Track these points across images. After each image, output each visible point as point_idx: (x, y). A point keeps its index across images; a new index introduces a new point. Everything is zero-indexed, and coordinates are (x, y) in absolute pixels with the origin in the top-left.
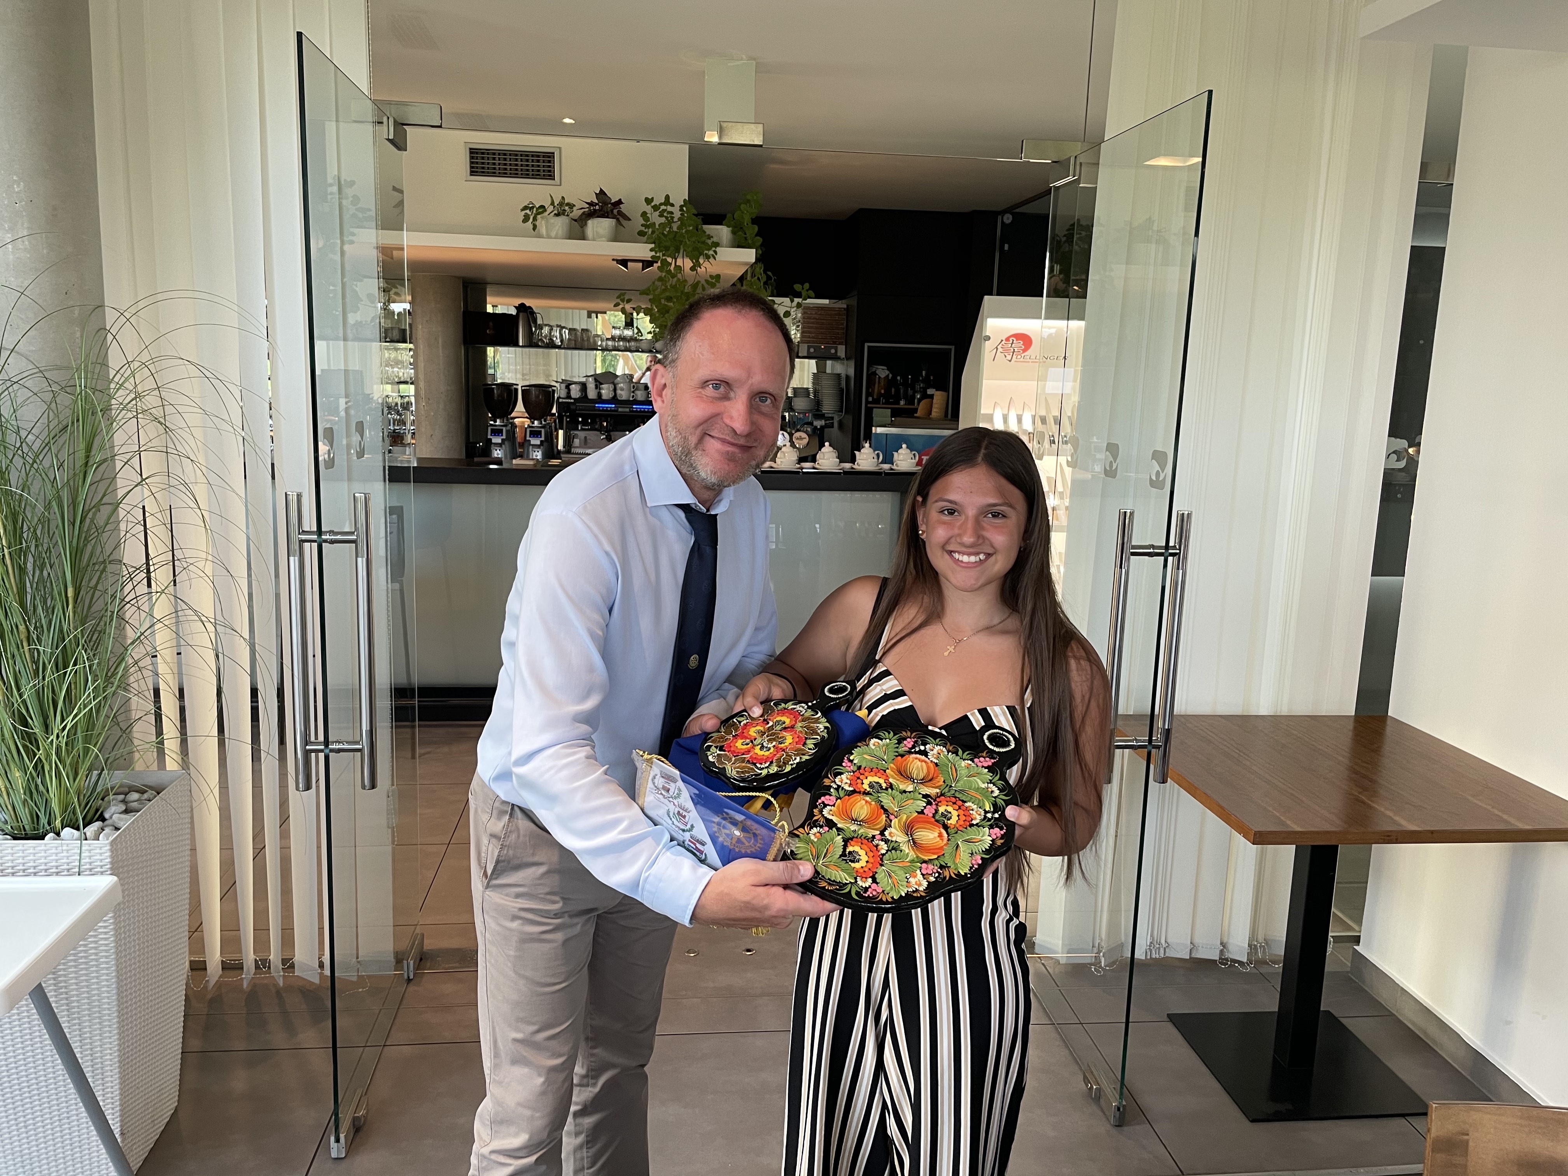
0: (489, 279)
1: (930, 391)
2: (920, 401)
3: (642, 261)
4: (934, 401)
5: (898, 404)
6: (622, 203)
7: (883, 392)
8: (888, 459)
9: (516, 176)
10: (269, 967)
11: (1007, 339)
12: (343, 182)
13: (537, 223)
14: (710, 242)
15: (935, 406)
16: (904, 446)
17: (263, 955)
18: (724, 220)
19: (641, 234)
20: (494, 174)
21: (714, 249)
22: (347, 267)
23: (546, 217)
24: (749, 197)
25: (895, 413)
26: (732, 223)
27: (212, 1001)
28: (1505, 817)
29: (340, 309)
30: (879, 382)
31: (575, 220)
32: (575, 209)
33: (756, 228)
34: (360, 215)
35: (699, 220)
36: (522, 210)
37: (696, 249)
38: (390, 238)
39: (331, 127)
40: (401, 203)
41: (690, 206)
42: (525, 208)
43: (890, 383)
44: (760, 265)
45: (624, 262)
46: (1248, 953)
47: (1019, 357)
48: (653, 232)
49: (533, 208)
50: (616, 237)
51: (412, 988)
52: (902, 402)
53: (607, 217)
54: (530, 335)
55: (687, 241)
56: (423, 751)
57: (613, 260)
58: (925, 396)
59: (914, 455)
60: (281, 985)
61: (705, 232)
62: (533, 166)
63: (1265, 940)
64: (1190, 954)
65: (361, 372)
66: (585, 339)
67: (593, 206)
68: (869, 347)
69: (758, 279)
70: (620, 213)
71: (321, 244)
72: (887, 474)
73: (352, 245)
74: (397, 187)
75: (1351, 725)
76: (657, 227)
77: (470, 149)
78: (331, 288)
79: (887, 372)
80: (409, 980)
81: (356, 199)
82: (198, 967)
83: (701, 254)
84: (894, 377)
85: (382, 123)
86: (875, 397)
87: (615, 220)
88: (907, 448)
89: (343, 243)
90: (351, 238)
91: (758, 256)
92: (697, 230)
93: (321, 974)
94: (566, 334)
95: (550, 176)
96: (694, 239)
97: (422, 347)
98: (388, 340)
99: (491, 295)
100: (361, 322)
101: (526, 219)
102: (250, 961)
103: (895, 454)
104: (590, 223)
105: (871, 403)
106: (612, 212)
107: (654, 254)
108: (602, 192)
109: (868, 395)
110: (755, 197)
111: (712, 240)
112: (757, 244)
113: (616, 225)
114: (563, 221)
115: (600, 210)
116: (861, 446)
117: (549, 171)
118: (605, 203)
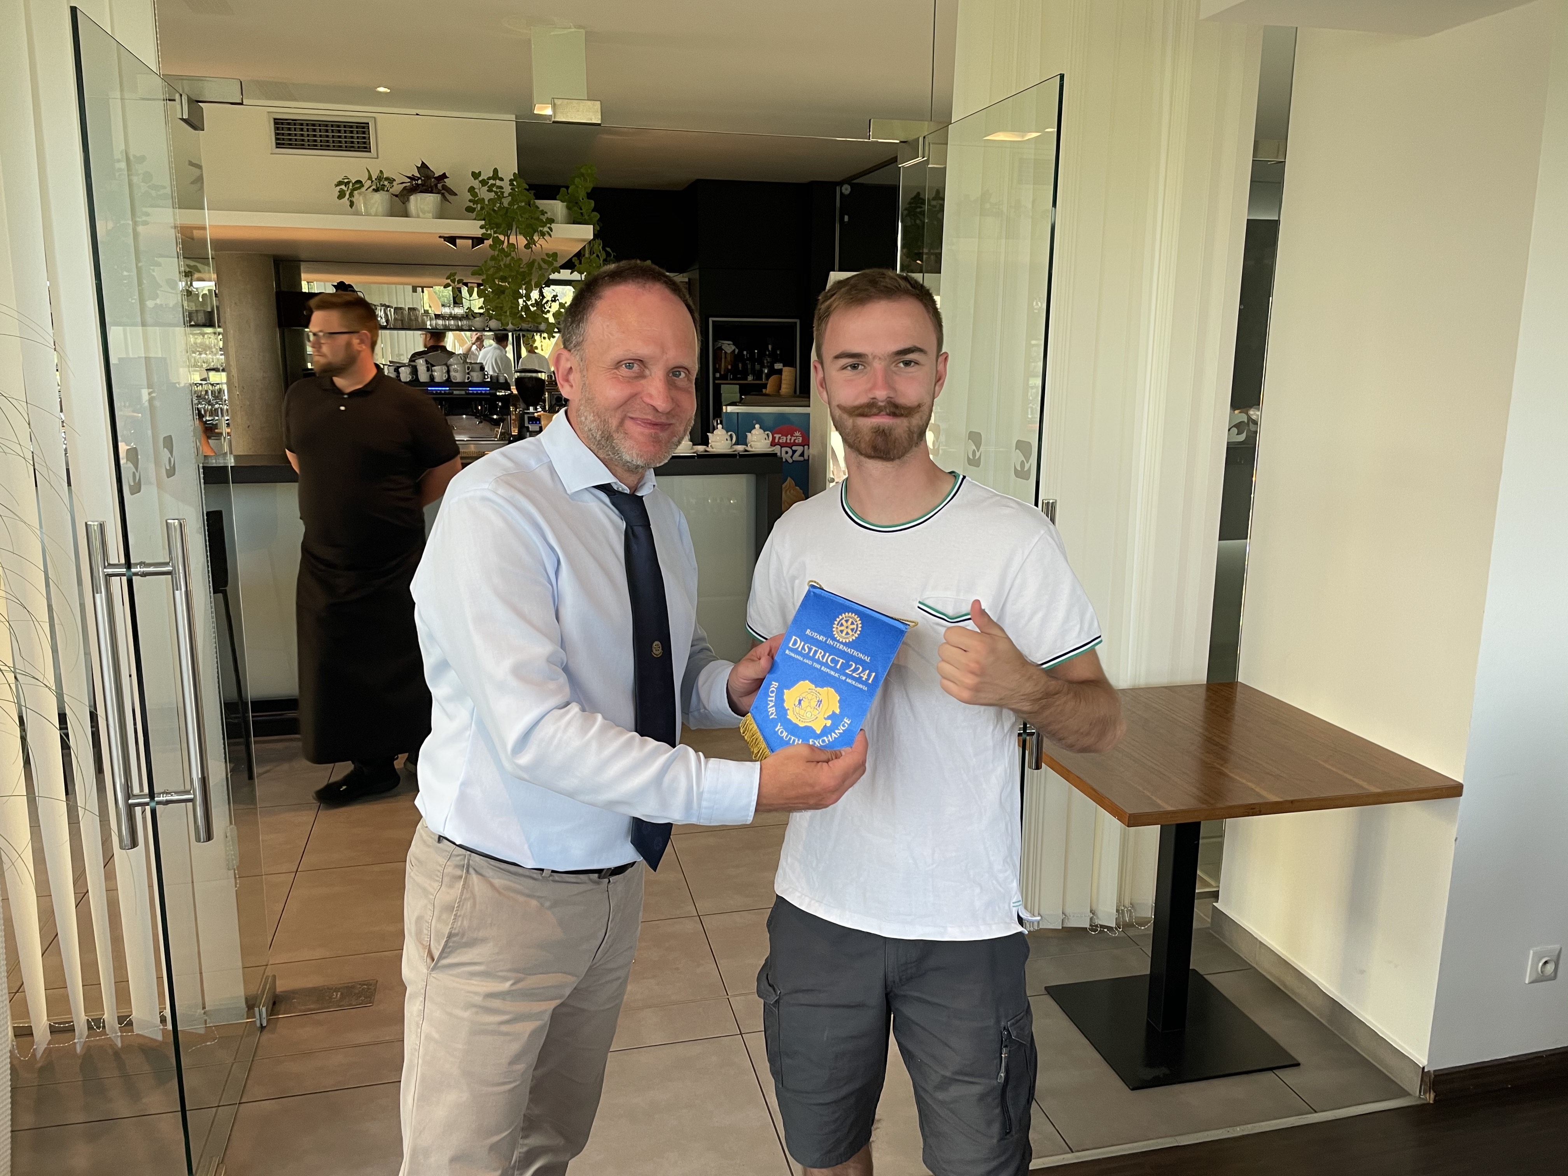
0: (303, 256)
1: (778, 366)
2: (768, 376)
3: (472, 238)
4: (783, 377)
5: (746, 379)
6: (447, 177)
7: (730, 367)
8: (742, 440)
9: (327, 148)
10: (104, 1027)
12: (131, 158)
13: (354, 199)
14: (544, 218)
15: (783, 382)
16: (757, 426)
17: (95, 1015)
18: (558, 193)
19: (469, 210)
20: (302, 147)
21: (548, 225)
22: (142, 248)
23: (363, 192)
24: (583, 170)
25: (745, 390)
26: (567, 197)
27: (42, 1070)
28: (1356, 780)
29: (136, 297)
30: (726, 357)
31: (396, 196)
32: (395, 183)
33: (592, 203)
34: (153, 193)
35: (531, 195)
36: (337, 186)
37: (529, 226)
38: (189, 217)
39: (116, 106)
40: (200, 179)
41: (521, 181)
42: (340, 183)
43: (737, 358)
44: (598, 241)
45: (452, 240)
46: (1116, 919)
48: (482, 208)
49: (348, 183)
50: (442, 214)
51: (266, 1036)
52: (750, 378)
53: (431, 192)
55: (519, 217)
56: (261, 770)
57: (440, 237)
58: (774, 372)
59: (768, 435)
60: (120, 1045)
61: (539, 208)
62: (345, 137)
63: (1131, 904)
64: (1062, 924)
65: (165, 359)
66: (413, 318)
67: (415, 180)
68: (713, 322)
69: (598, 256)
70: (445, 188)
71: (110, 225)
72: (741, 456)
73: (146, 227)
74: (194, 161)
75: (1202, 693)
76: (487, 202)
77: (275, 119)
78: (125, 273)
79: (733, 347)
80: (262, 1028)
81: (148, 176)
82: (23, 1033)
83: (535, 231)
84: (741, 352)
85: (174, 100)
86: (722, 373)
87: (440, 195)
88: (760, 428)
89: (135, 224)
90: (144, 218)
91: (596, 232)
92: (529, 205)
93: (164, 1031)
94: (391, 312)
95: (365, 148)
96: (526, 216)
97: (232, 332)
98: (193, 323)
99: (305, 272)
100: (161, 305)
101: (341, 195)
102: (81, 1024)
103: (749, 434)
104: (413, 198)
105: (719, 379)
106: (436, 186)
107: (484, 231)
108: (424, 165)
109: (715, 372)
110: (589, 171)
111: (546, 216)
112: (595, 220)
113: (442, 201)
114: (382, 197)
115: (422, 185)
116: (714, 426)
117: (365, 143)
118: (428, 177)
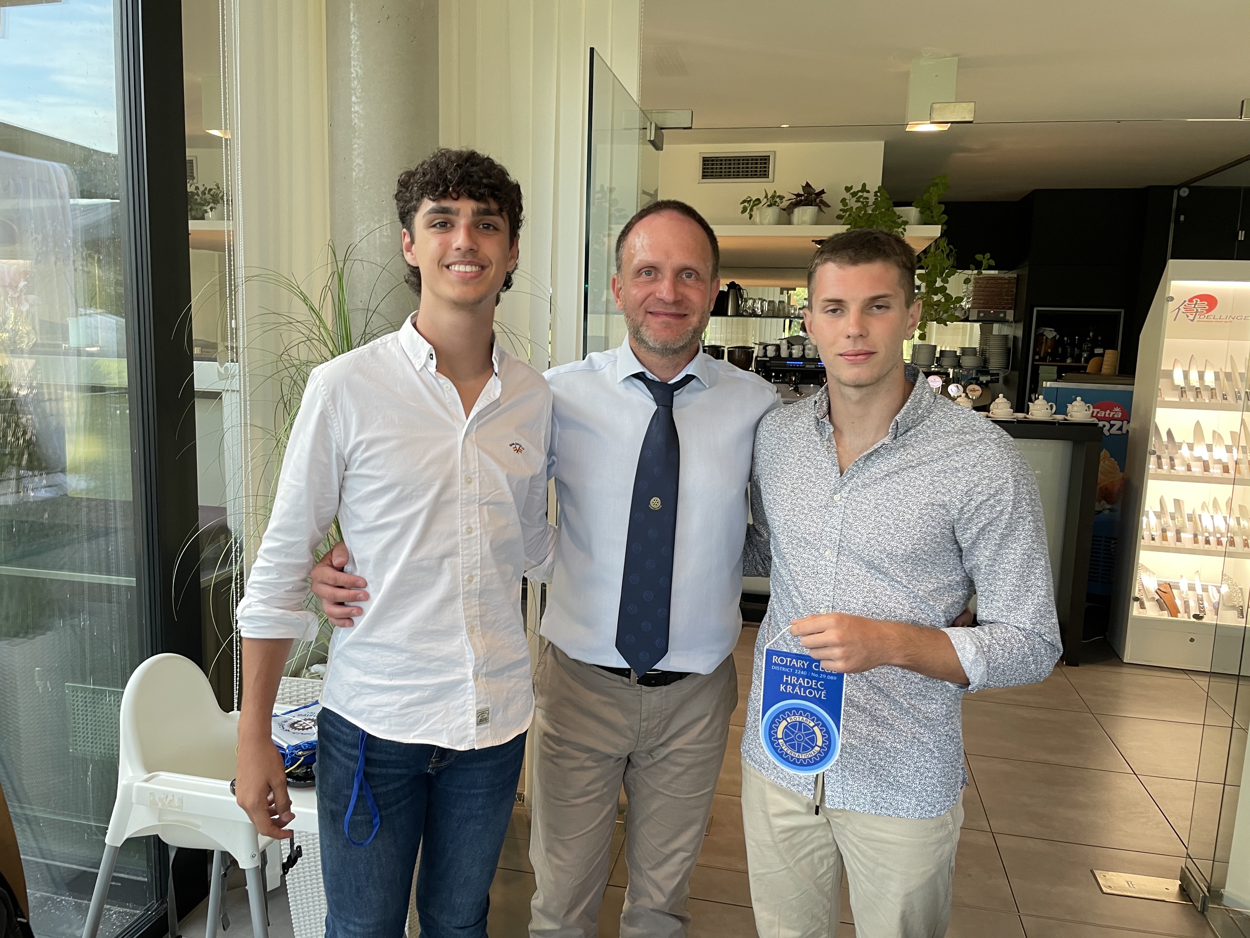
1: (1098, 351)
2: (1087, 360)
4: (1105, 359)
5: (1065, 362)
6: (824, 193)
7: (1049, 351)
8: (1061, 410)
9: (738, 176)
11: (1191, 300)
13: (753, 213)
14: (900, 221)
15: (1104, 363)
16: (1079, 399)
18: (913, 202)
19: (839, 217)
20: (720, 177)
21: (903, 226)
23: (760, 208)
24: (937, 181)
25: (1062, 370)
26: (921, 204)
30: (1046, 342)
31: (784, 210)
32: (784, 200)
33: (943, 207)
35: (890, 203)
36: (741, 203)
41: (883, 192)
42: (744, 202)
43: (1056, 343)
44: (944, 239)
47: (1202, 317)
48: (850, 215)
49: (750, 201)
50: (817, 222)
52: (1069, 361)
53: (811, 205)
54: (737, 306)
55: (880, 221)
57: (813, 241)
58: (1094, 354)
59: (1088, 407)
61: (896, 213)
62: (752, 167)
66: (782, 309)
67: (800, 197)
68: (1038, 311)
69: (942, 251)
70: (822, 201)
72: (1060, 424)
76: (854, 210)
77: (703, 157)
79: (1055, 334)
84: (1061, 338)
85: (646, 129)
86: (1042, 355)
87: (817, 207)
88: (1082, 400)
91: (943, 232)
92: (889, 211)
94: (766, 304)
95: (765, 175)
96: (885, 219)
101: (744, 210)
103: (1069, 406)
104: (796, 210)
105: (1037, 361)
106: (815, 201)
108: (807, 185)
109: (1035, 353)
110: (943, 181)
111: (902, 219)
112: (944, 221)
113: (818, 211)
114: (774, 210)
115: (805, 200)
116: (1033, 398)
117: (765, 171)
118: (810, 194)
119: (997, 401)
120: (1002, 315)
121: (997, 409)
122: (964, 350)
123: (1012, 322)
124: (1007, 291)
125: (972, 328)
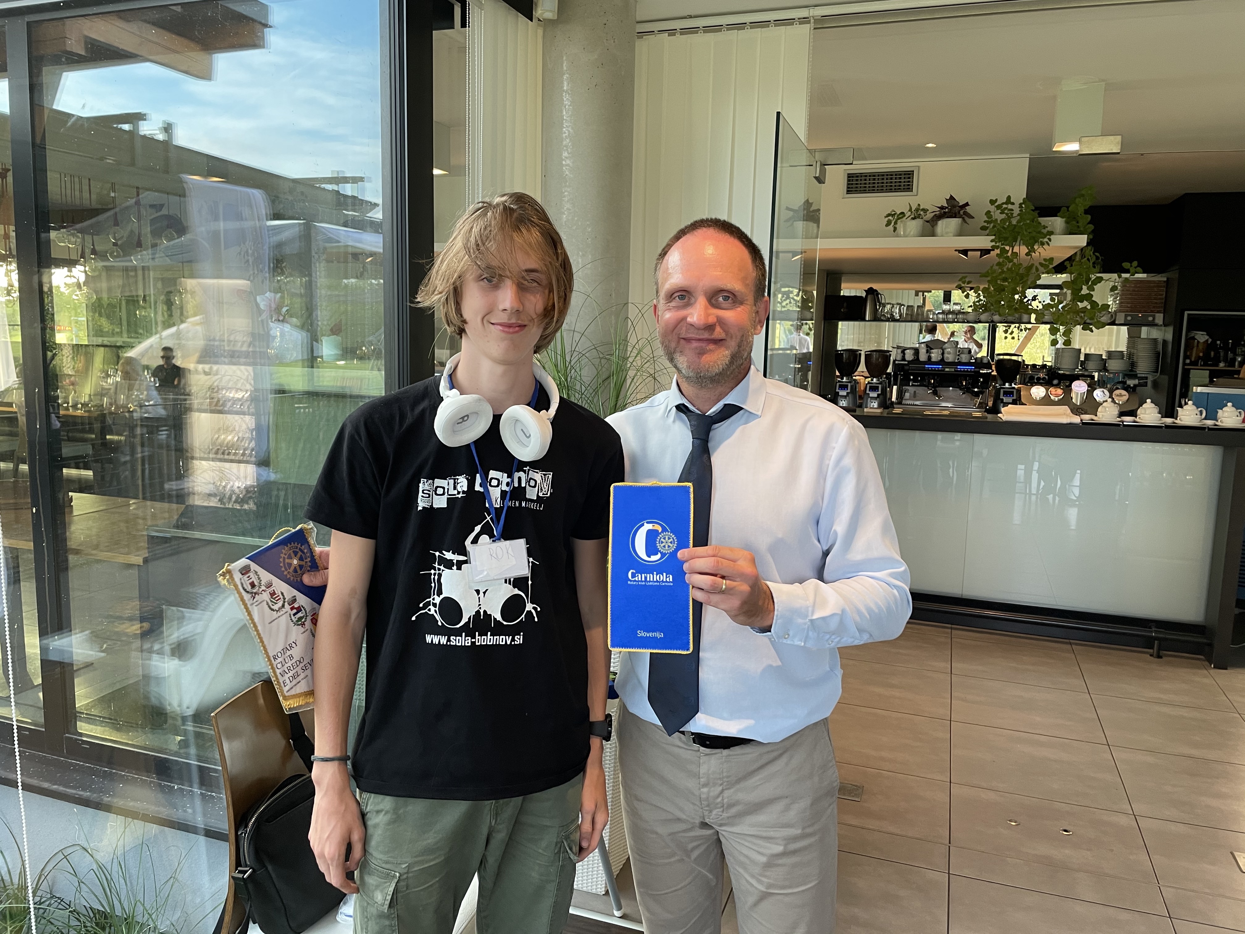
0: (844, 270)
3: (982, 250)
5: (1217, 365)
6: (969, 206)
7: (1201, 354)
8: (1210, 415)
9: (882, 191)
13: (897, 226)
14: (1045, 231)
16: (1229, 404)
18: (1059, 212)
19: (983, 228)
20: (864, 192)
21: (1048, 237)
23: (904, 221)
24: (1083, 192)
25: (1216, 375)
26: (1066, 214)
30: (1198, 346)
31: (927, 222)
32: (928, 212)
33: (1089, 217)
35: (1036, 214)
36: (886, 217)
37: (1032, 238)
38: (809, 244)
41: (1028, 203)
42: (889, 215)
43: (1209, 347)
44: (1090, 248)
45: (965, 252)
48: (994, 227)
49: (895, 214)
50: (960, 233)
52: (1222, 365)
53: (955, 217)
54: (875, 311)
55: (1024, 232)
57: (956, 250)
59: (1240, 412)
61: (1041, 224)
62: (895, 182)
66: (920, 313)
67: (943, 209)
68: (1189, 315)
69: (1088, 259)
70: (966, 213)
72: (1210, 429)
76: (999, 222)
77: (849, 174)
79: (1207, 337)
83: (1036, 241)
84: (1214, 342)
85: (813, 165)
86: (1193, 359)
87: (961, 219)
88: (1233, 406)
91: (1089, 241)
92: (1034, 222)
94: (904, 310)
95: (909, 189)
96: (1030, 230)
99: (844, 282)
101: (888, 223)
103: (1220, 411)
104: (940, 223)
105: (1188, 365)
106: (959, 213)
107: (993, 244)
108: (952, 198)
109: (1186, 357)
110: (1089, 192)
111: (1047, 229)
112: (1090, 230)
113: (962, 223)
114: (918, 223)
115: (949, 212)
116: (1183, 402)
117: (909, 185)
118: (954, 206)
119: (1144, 406)
120: (1150, 319)
121: (1145, 414)
122: (1110, 354)
123: (1161, 325)
124: (1155, 295)
125: (1118, 332)
